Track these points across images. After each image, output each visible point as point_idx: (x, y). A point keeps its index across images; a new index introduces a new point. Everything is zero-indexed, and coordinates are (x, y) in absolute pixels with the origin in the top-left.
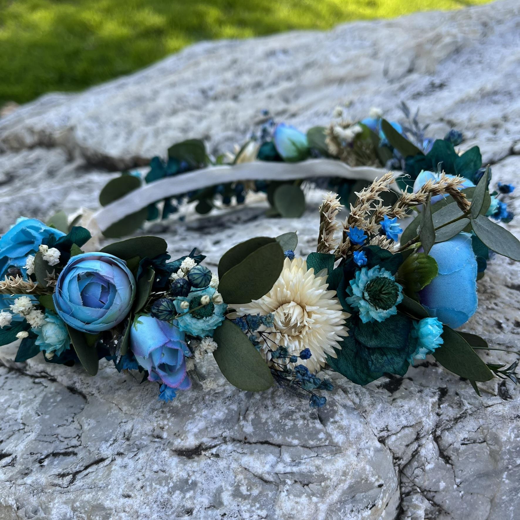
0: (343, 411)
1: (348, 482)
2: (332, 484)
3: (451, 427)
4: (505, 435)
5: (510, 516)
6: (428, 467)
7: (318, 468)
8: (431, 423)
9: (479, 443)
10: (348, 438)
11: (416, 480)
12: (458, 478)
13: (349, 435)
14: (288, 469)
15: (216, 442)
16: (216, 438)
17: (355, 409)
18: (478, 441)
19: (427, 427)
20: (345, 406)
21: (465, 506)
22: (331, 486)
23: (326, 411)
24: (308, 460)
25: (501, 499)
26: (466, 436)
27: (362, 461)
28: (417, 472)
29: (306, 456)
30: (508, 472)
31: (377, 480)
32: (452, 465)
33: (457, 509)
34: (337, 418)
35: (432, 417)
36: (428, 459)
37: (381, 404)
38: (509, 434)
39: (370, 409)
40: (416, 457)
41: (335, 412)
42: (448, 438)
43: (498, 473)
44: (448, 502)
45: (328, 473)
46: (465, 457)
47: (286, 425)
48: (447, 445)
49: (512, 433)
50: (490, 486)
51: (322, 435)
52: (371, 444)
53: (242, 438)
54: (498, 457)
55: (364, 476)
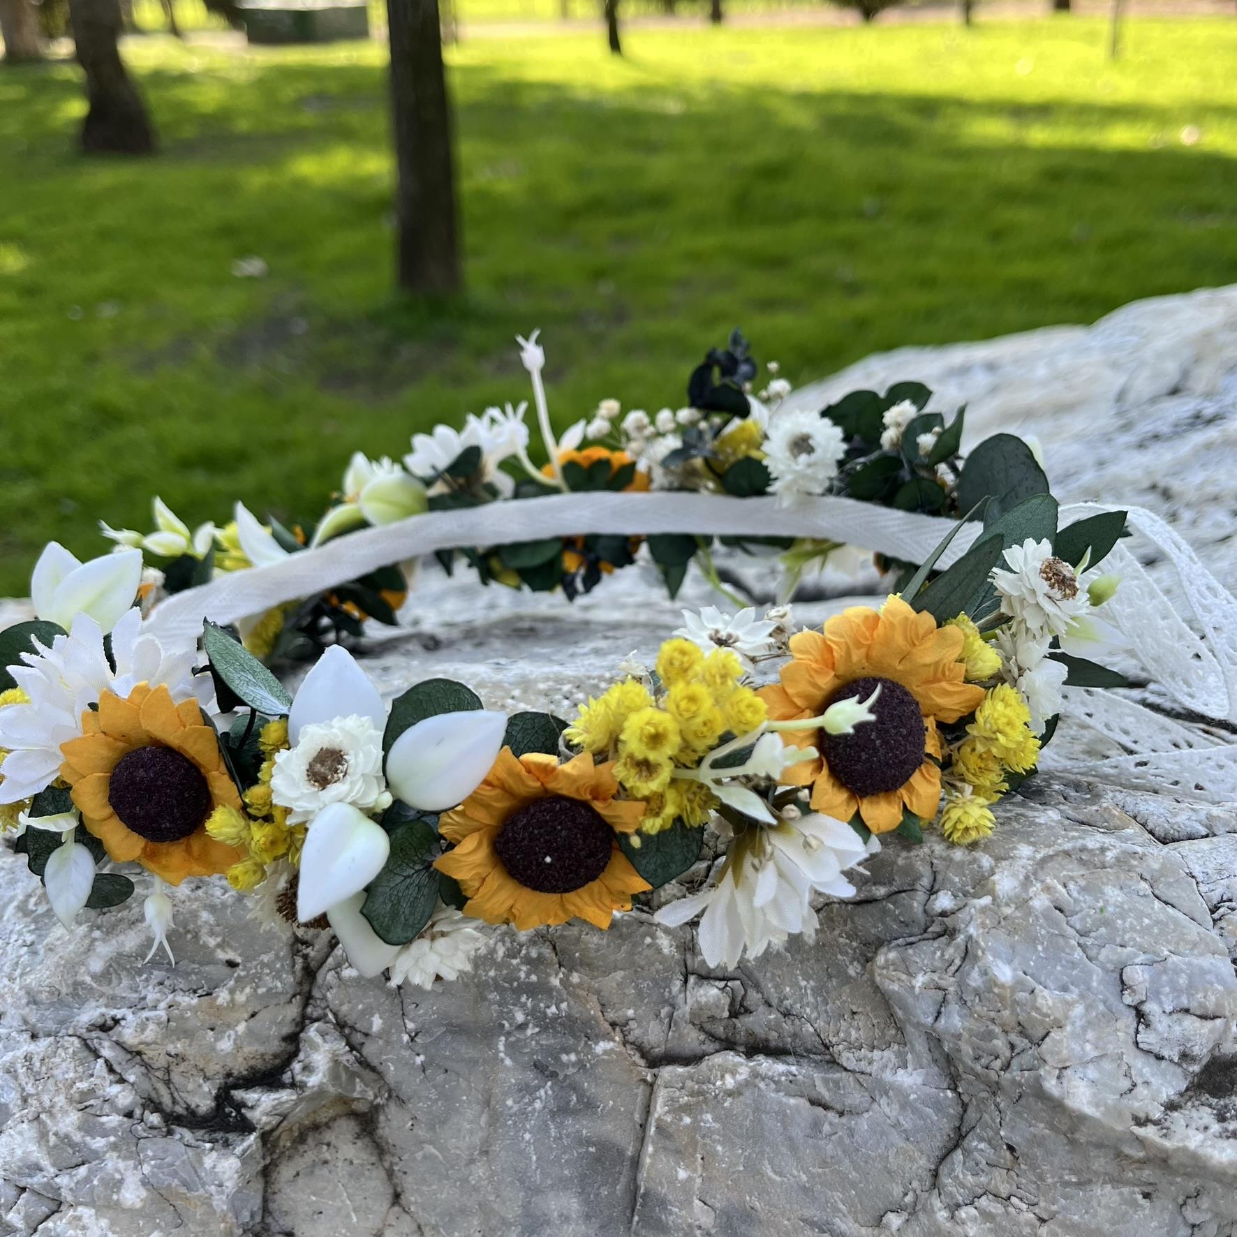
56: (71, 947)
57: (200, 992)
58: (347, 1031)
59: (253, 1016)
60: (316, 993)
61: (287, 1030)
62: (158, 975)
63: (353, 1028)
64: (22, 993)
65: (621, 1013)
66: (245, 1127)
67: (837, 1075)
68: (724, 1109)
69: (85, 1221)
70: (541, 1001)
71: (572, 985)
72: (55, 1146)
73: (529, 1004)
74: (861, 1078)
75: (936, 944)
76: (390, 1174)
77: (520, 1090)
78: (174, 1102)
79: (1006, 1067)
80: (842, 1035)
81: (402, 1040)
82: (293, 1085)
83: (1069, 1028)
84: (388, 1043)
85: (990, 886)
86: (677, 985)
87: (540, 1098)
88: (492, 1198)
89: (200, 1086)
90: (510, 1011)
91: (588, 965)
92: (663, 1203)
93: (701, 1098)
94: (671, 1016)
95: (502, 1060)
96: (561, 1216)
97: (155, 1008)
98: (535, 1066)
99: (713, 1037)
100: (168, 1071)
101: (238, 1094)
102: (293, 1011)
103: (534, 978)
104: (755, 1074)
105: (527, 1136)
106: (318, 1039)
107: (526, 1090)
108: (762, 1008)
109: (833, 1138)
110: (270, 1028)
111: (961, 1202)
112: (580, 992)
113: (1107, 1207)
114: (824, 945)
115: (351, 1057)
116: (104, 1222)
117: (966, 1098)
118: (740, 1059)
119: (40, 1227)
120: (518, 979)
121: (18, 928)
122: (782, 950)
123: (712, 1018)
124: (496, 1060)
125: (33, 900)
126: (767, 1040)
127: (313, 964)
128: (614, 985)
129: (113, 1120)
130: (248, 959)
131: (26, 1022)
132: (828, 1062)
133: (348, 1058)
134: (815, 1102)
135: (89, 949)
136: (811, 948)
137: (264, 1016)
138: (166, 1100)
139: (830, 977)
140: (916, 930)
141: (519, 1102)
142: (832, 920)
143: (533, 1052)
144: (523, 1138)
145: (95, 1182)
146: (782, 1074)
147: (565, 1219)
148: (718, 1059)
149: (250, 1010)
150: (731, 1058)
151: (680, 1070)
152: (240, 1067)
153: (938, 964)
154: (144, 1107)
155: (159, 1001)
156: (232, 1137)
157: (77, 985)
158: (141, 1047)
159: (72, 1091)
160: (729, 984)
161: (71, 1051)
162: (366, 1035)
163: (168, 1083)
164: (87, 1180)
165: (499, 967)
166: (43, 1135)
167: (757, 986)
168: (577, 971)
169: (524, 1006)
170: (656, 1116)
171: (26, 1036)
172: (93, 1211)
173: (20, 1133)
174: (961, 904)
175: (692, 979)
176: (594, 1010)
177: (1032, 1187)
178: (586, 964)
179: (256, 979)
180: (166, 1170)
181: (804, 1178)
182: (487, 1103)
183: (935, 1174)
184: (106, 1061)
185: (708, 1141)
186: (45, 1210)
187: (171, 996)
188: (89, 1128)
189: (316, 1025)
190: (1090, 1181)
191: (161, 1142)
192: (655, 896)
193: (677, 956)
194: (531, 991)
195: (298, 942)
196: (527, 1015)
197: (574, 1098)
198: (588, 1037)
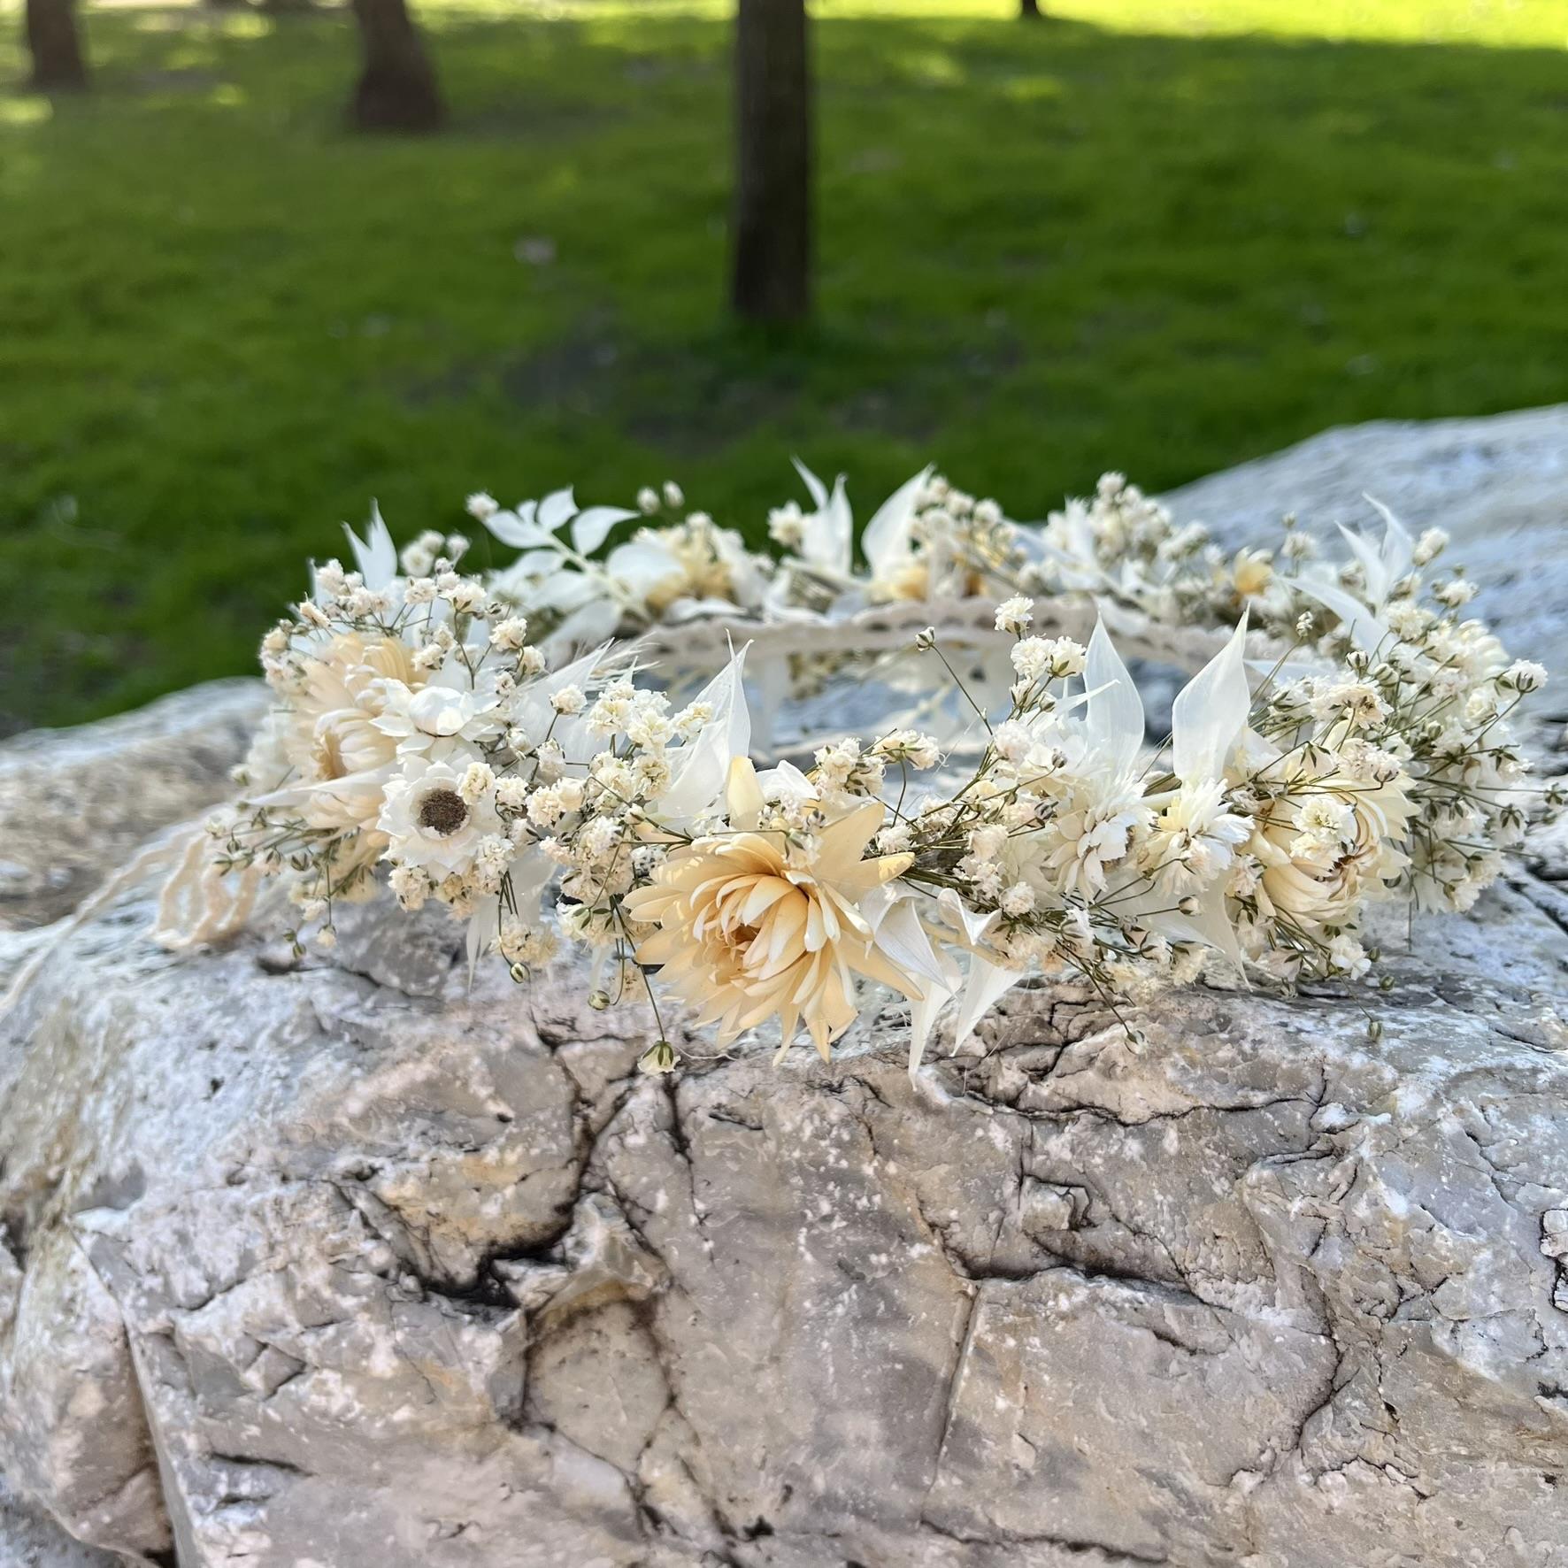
56: (329, 1084)
57: (467, 1147)
58: (627, 1206)
59: (524, 1179)
60: (595, 1160)
61: (561, 1199)
62: (421, 1124)
63: (634, 1203)
64: (274, 1130)
65: (942, 1213)
66: (509, 1303)
67: (1191, 1308)
68: (1055, 1333)
69: (331, 1386)
70: (851, 1191)
71: (887, 1176)
72: (304, 1301)
73: (837, 1194)
74: (1220, 1313)
75: (1319, 1164)
76: (666, 1373)
77: (820, 1291)
78: (433, 1266)
79: (1391, 1315)
80: (1200, 1261)
81: (687, 1221)
82: (564, 1262)
83: (1471, 1276)
84: (673, 1224)
85: (1390, 1102)
86: (1010, 1187)
87: (842, 1302)
88: (780, 1411)
89: (461, 1251)
90: (815, 1200)
91: (909, 1154)
92: (976, 1435)
93: (1028, 1319)
94: (1000, 1222)
95: (802, 1256)
96: (858, 1438)
97: (416, 1160)
98: (840, 1265)
99: (1047, 1250)
100: (427, 1231)
101: (502, 1266)
102: (568, 1178)
103: (844, 1164)
104: (1094, 1299)
105: (825, 1345)
106: (595, 1214)
107: (827, 1293)
108: (1108, 1223)
109: (1182, 1379)
110: (542, 1194)
111: (1326, 1465)
112: (897, 1185)
113: (1502, 1489)
114: (1187, 1156)
115: (631, 1237)
116: (350, 1390)
117: (1342, 1347)
118: (1079, 1279)
119: (281, 1389)
120: (825, 1164)
121: (271, 1057)
122: (1137, 1158)
123: (1049, 1229)
124: (795, 1255)
125: (288, 1029)
126: (1111, 1260)
127: (594, 1127)
128: (937, 1180)
129: (365, 1279)
130: (521, 1117)
131: (276, 1162)
132: (1182, 1291)
133: (625, 1236)
134: (1161, 1336)
135: (348, 1088)
136: (1171, 1158)
137: (535, 1181)
138: (423, 1264)
139: (1191, 1192)
140: (1297, 1147)
141: (818, 1304)
142: (1198, 1127)
143: (838, 1249)
144: (820, 1346)
145: (344, 1344)
146: (1126, 1300)
147: (863, 1442)
148: (1052, 1277)
149: (521, 1172)
150: (1067, 1275)
151: (1007, 1285)
152: (505, 1235)
153: (1319, 1188)
154: (400, 1268)
155: (421, 1153)
156: (493, 1311)
157: (332, 1126)
158: (399, 1202)
159: (324, 1242)
160: (1071, 1191)
161: (324, 1197)
162: (649, 1212)
163: (426, 1244)
164: (336, 1340)
165: (805, 1147)
166: (289, 1287)
167: (1104, 1198)
168: (893, 1160)
169: (830, 1195)
170: (975, 1334)
171: (277, 1178)
172: (339, 1376)
173: (266, 1283)
174: (1353, 1120)
175: (1028, 1182)
176: (910, 1205)
177: (1412, 1457)
178: (905, 1153)
179: (528, 1139)
180: (421, 1340)
181: (1144, 1423)
182: (782, 1303)
183: (1300, 1432)
184: (362, 1214)
185: (1034, 1369)
186: (285, 1370)
187: (434, 1149)
188: (340, 1283)
189: (594, 1196)
190: (1483, 1456)
191: (416, 1307)
192: (991, 1082)
193: (1012, 1153)
194: (841, 1178)
195: (579, 1100)
196: (834, 1205)
197: (882, 1306)
198: (903, 1238)
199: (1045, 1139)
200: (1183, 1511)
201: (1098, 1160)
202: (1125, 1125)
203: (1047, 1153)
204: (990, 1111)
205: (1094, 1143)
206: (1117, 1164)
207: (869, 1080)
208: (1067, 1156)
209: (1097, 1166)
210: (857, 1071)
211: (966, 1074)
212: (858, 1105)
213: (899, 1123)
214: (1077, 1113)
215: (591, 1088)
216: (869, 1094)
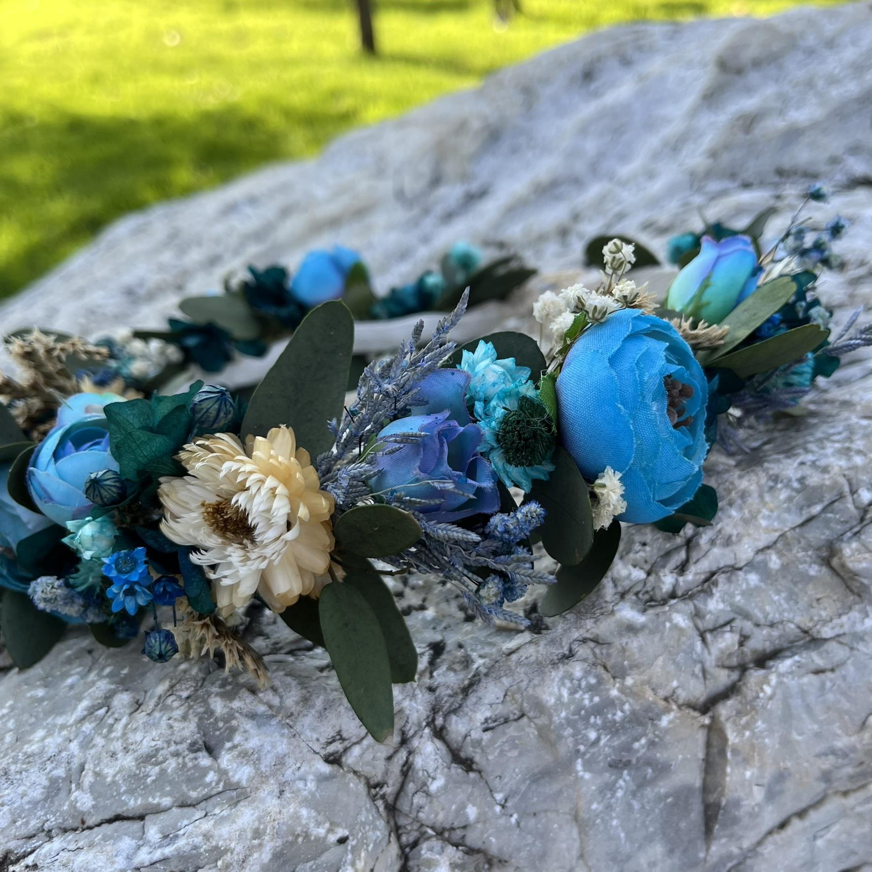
0: (248, 725)
1: (268, 848)
2: (236, 858)
3: (460, 706)
4: (551, 694)
5: (619, 837)
6: (434, 787)
7: (207, 836)
8: (421, 708)
9: (516, 720)
10: (258, 769)
11: (421, 815)
12: (498, 792)
13: (259, 763)
14: (158, 855)
15: (34, 842)
16: (34, 836)
17: (273, 716)
18: (512, 717)
19: (414, 717)
20: (252, 716)
21: (530, 839)
22: (234, 864)
23: (218, 733)
24: (190, 828)
25: (589, 809)
26: (488, 714)
27: (289, 804)
28: (418, 799)
29: (186, 822)
30: (583, 759)
31: (330, 831)
32: (480, 772)
33: (519, 850)
34: (238, 738)
35: (420, 696)
36: (430, 771)
37: (322, 697)
38: (556, 690)
39: (299, 708)
40: (410, 773)
41: (233, 730)
42: (457, 727)
43: (566, 765)
44: (494, 840)
45: (225, 840)
46: (498, 751)
47: (148, 776)
48: (460, 739)
49: (562, 688)
50: (560, 792)
51: (211, 777)
52: (307, 769)
53: (77, 824)
54: (553, 737)
55: (299, 830)
58: (446, 835)
61: (397, 867)
63: (452, 829)
65: (668, 688)
67: (825, 647)
68: (768, 711)
70: (608, 713)
71: (630, 688)
73: (598, 722)
74: (841, 639)
77: (601, 792)
80: (816, 618)
81: (494, 813)
84: (485, 822)
86: (699, 645)
87: (621, 787)
90: (584, 736)
91: (637, 665)
92: (737, 803)
93: (753, 713)
94: (704, 671)
95: (582, 778)
96: (649, 864)
98: (610, 766)
99: (731, 668)
102: (394, 848)
103: (597, 699)
104: (780, 675)
105: (615, 822)
107: (607, 789)
108: (756, 630)
109: (834, 688)
112: (635, 689)
115: (460, 854)
118: (762, 672)
120: (584, 707)
122: (758, 583)
123: (730, 655)
124: (578, 780)
126: (764, 650)
127: (393, 799)
128: (659, 670)
132: (812, 641)
134: (818, 672)
136: (777, 571)
137: (379, 868)
139: (795, 584)
140: (855, 523)
141: (602, 801)
142: (788, 544)
143: (606, 756)
144: (611, 826)
146: (791, 666)
147: (653, 864)
148: (749, 680)
150: (754, 674)
151: (730, 703)
160: (733, 624)
162: (466, 827)
165: (566, 706)
167: (747, 616)
168: (628, 675)
169: (594, 726)
170: (730, 743)
175: (709, 636)
176: (650, 696)
178: (635, 666)
179: (364, 840)
182: (575, 819)
185: (760, 740)
189: (421, 846)
192: (657, 591)
193: (691, 625)
194: (597, 710)
195: (374, 786)
196: (598, 730)
197: (650, 771)
198: (652, 719)
199: (705, 604)
200: (840, 761)
201: (738, 598)
202: (740, 569)
203: (710, 612)
204: (667, 608)
205: (732, 589)
206: (749, 593)
207: (588, 635)
208: (721, 606)
209: (739, 601)
210: (576, 634)
211: (640, 595)
212: (591, 656)
213: (624, 650)
214: (714, 578)
215: (377, 773)
216: (592, 644)
